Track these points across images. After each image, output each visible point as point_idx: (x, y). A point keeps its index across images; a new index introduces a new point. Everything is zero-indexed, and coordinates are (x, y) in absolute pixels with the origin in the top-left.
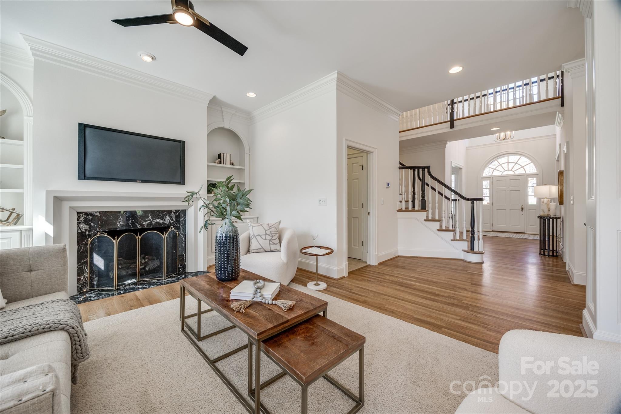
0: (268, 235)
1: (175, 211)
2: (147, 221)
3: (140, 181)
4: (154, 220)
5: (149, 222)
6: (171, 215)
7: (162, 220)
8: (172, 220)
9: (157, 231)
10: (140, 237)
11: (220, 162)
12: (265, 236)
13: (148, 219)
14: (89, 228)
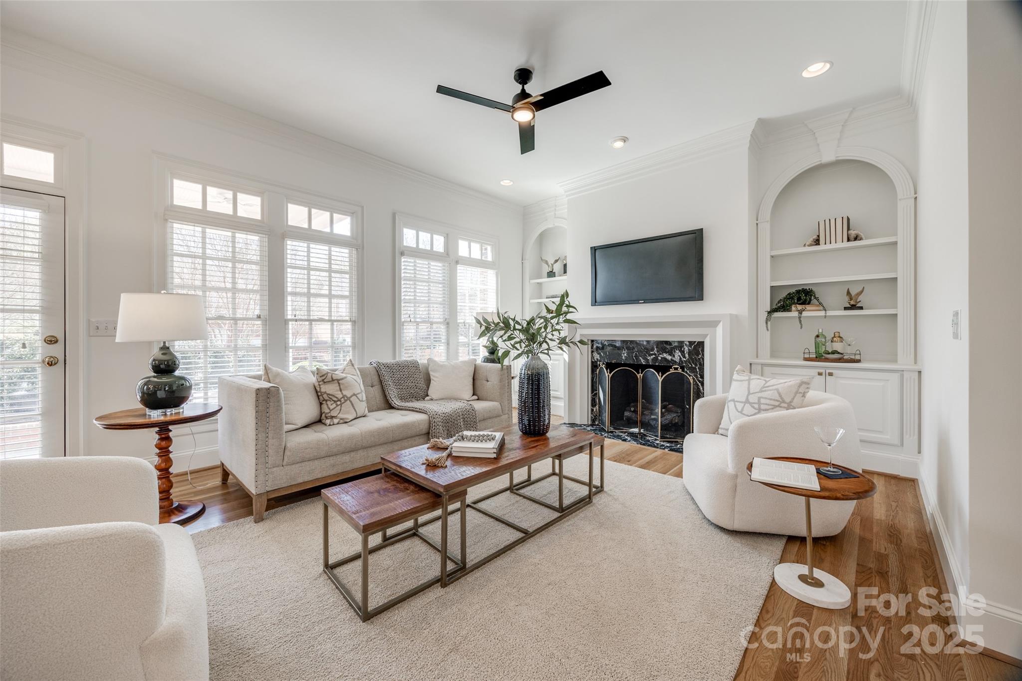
0: (751, 404)
1: (688, 343)
2: (652, 355)
3: (643, 302)
4: (661, 354)
5: (654, 356)
6: (683, 349)
7: (671, 355)
8: (684, 357)
9: (655, 370)
10: (642, 375)
12: (743, 405)
13: (653, 352)
14: (600, 357)
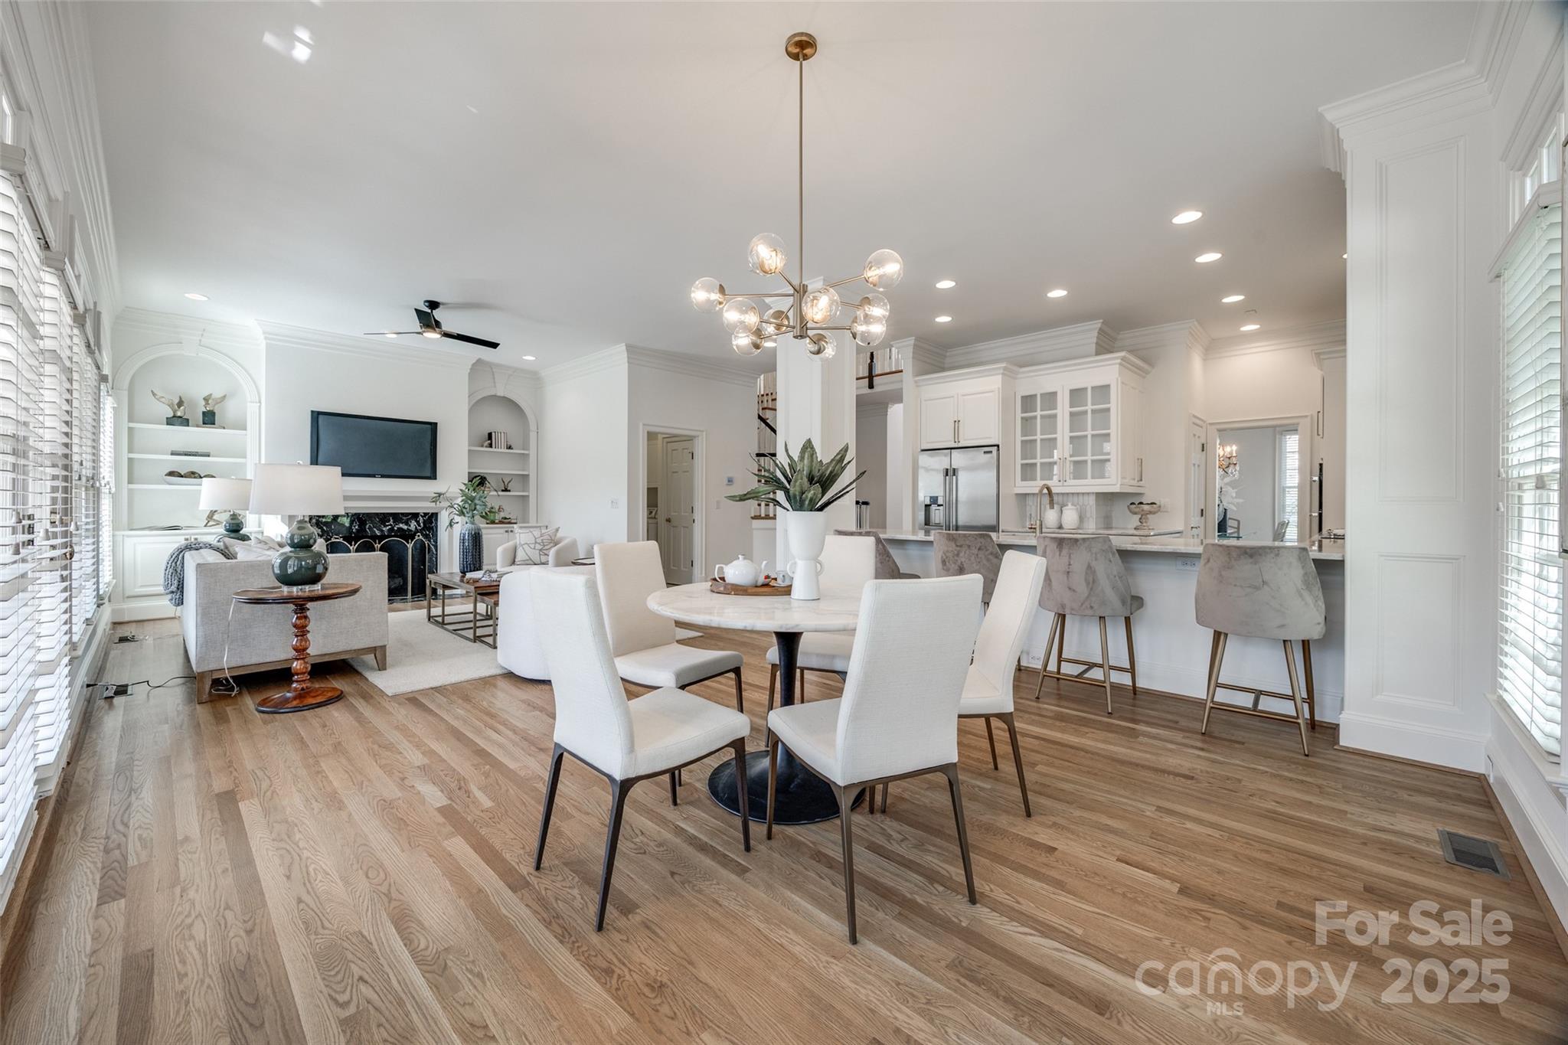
1: (423, 514)
3: (380, 476)
4: (397, 524)
5: (390, 526)
6: (418, 519)
7: (407, 525)
8: (420, 526)
9: (400, 539)
10: (379, 546)
11: (491, 446)
13: (389, 523)
